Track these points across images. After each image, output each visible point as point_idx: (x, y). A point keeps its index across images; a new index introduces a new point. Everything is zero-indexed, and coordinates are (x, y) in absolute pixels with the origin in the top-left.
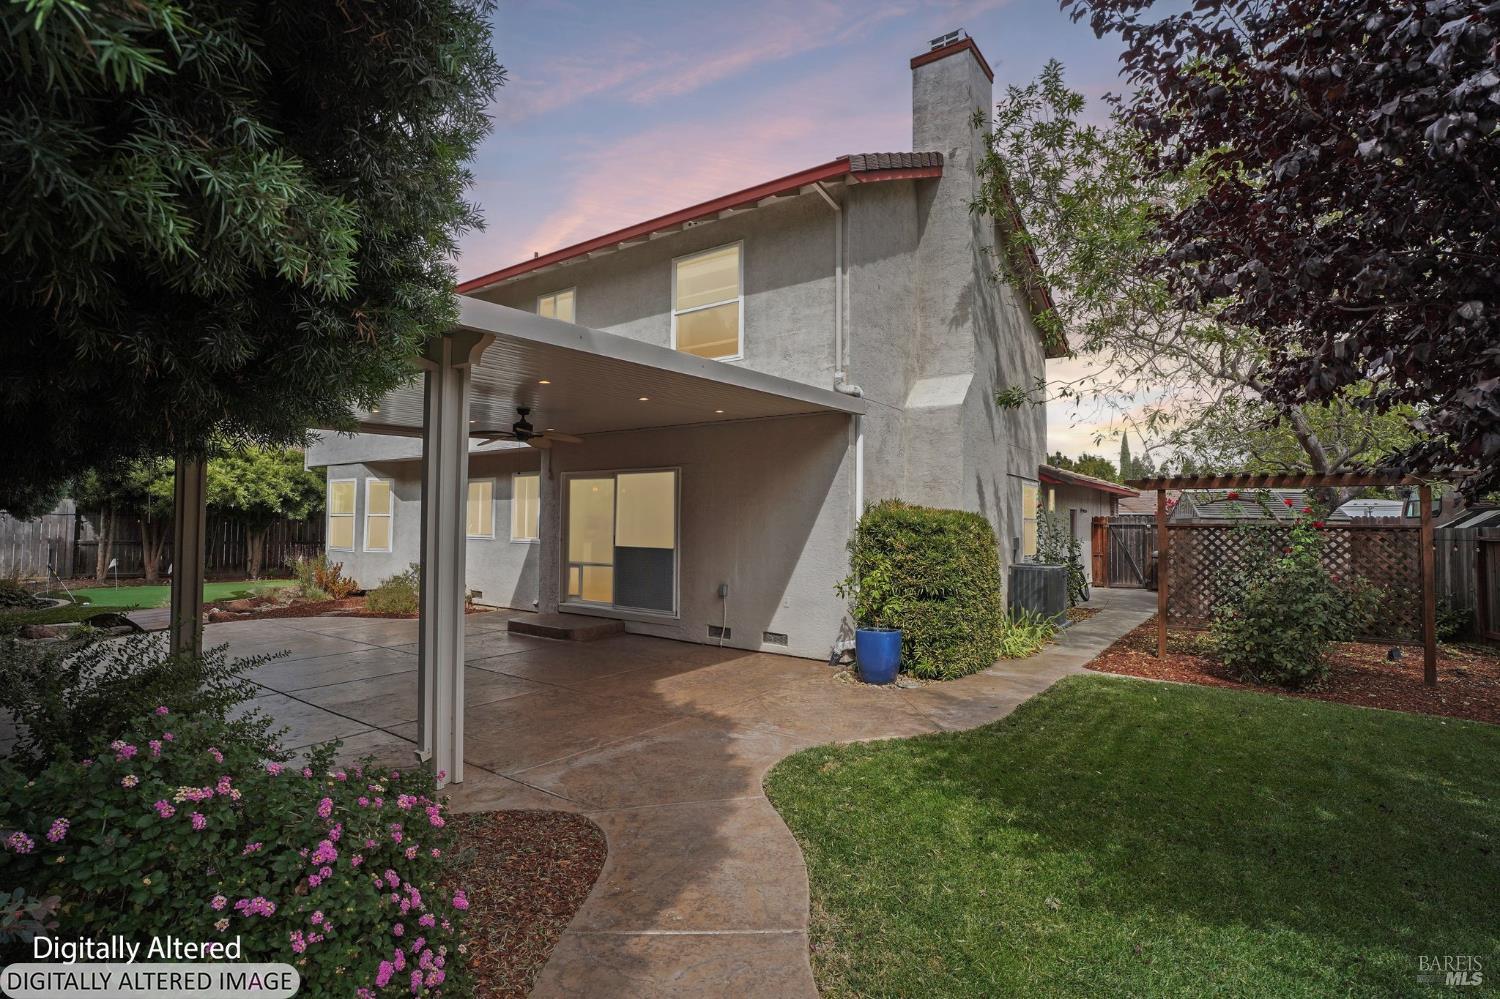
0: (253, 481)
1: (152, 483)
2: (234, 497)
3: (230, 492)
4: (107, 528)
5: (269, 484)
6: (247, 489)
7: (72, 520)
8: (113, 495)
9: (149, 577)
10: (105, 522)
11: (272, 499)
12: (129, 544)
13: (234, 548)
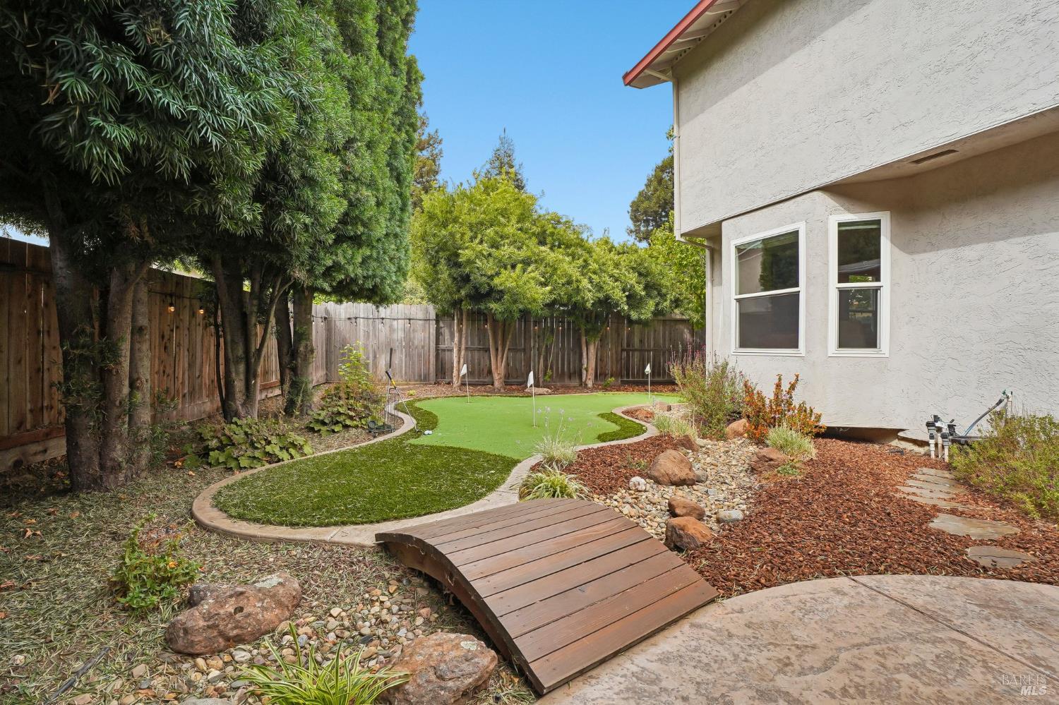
0: (595, 273)
1: (498, 274)
2: (578, 290)
3: (575, 285)
4: (460, 331)
5: (612, 276)
6: (591, 281)
7: (433, 326)
8: (463, 292)
9: (497, 384)
10: (458, 325)
11: (618, 295)
12: (479, 350)
13: (569, 354)
